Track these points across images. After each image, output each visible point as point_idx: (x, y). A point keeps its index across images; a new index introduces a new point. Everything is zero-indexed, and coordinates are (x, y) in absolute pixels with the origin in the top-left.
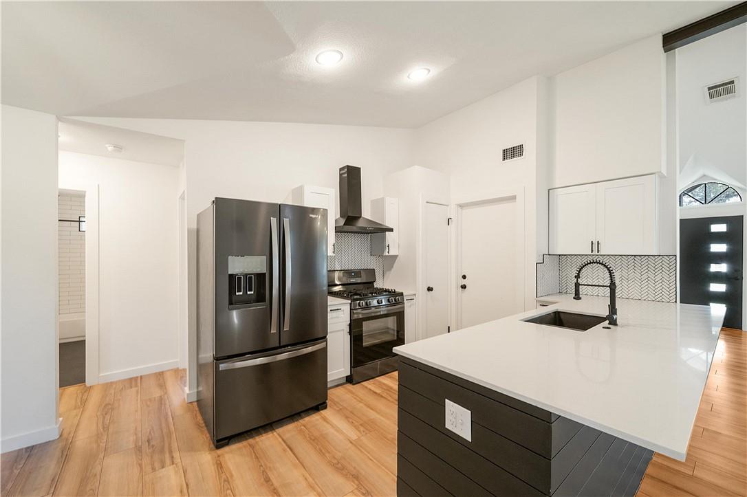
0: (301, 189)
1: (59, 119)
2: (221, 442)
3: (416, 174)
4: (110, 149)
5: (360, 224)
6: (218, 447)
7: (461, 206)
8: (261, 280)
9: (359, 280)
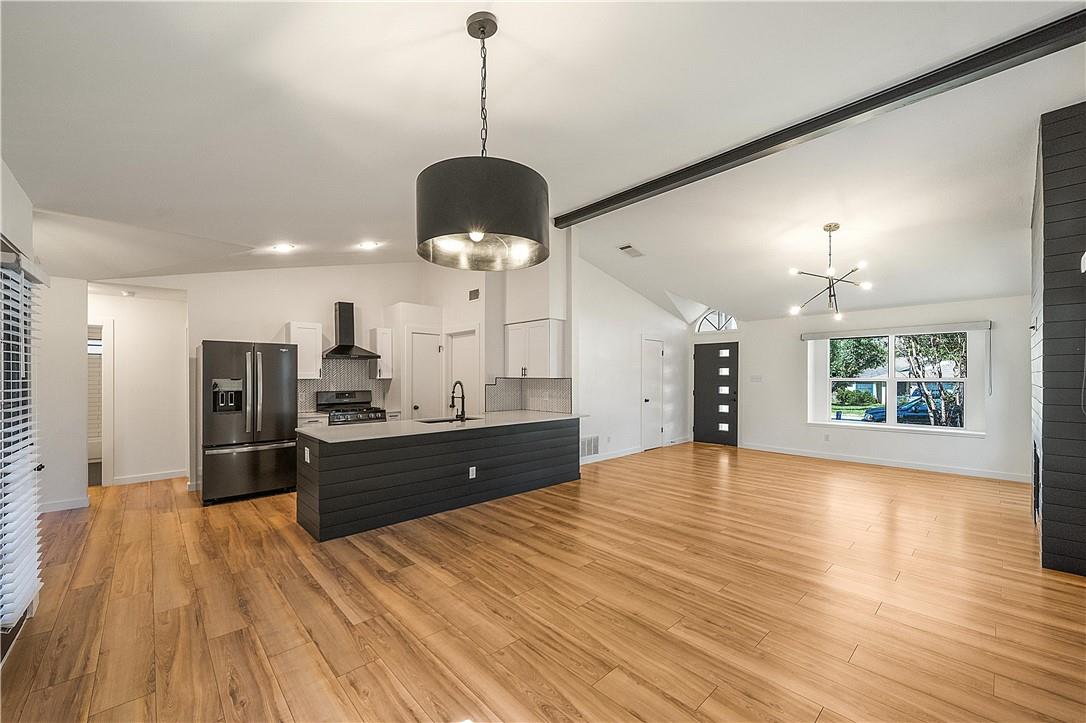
0: (288, 326)
1: (88, 281)
2: (207, 502)
3: (403, 309)
4: (125, 294)
5: (354, 352)
6: (204, 506)
7: (451, 335)
8: (238, 397)
9: (353, 400)
